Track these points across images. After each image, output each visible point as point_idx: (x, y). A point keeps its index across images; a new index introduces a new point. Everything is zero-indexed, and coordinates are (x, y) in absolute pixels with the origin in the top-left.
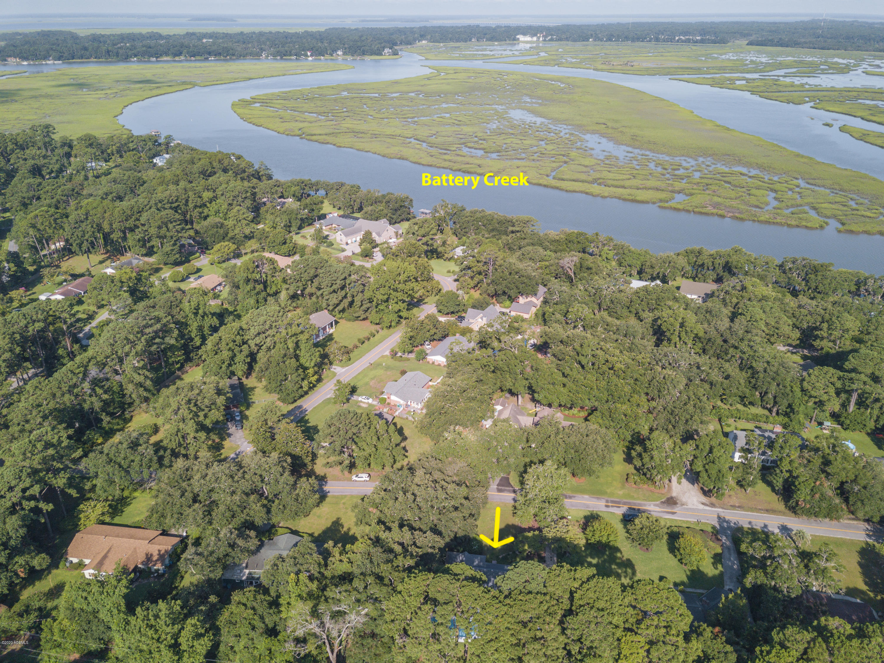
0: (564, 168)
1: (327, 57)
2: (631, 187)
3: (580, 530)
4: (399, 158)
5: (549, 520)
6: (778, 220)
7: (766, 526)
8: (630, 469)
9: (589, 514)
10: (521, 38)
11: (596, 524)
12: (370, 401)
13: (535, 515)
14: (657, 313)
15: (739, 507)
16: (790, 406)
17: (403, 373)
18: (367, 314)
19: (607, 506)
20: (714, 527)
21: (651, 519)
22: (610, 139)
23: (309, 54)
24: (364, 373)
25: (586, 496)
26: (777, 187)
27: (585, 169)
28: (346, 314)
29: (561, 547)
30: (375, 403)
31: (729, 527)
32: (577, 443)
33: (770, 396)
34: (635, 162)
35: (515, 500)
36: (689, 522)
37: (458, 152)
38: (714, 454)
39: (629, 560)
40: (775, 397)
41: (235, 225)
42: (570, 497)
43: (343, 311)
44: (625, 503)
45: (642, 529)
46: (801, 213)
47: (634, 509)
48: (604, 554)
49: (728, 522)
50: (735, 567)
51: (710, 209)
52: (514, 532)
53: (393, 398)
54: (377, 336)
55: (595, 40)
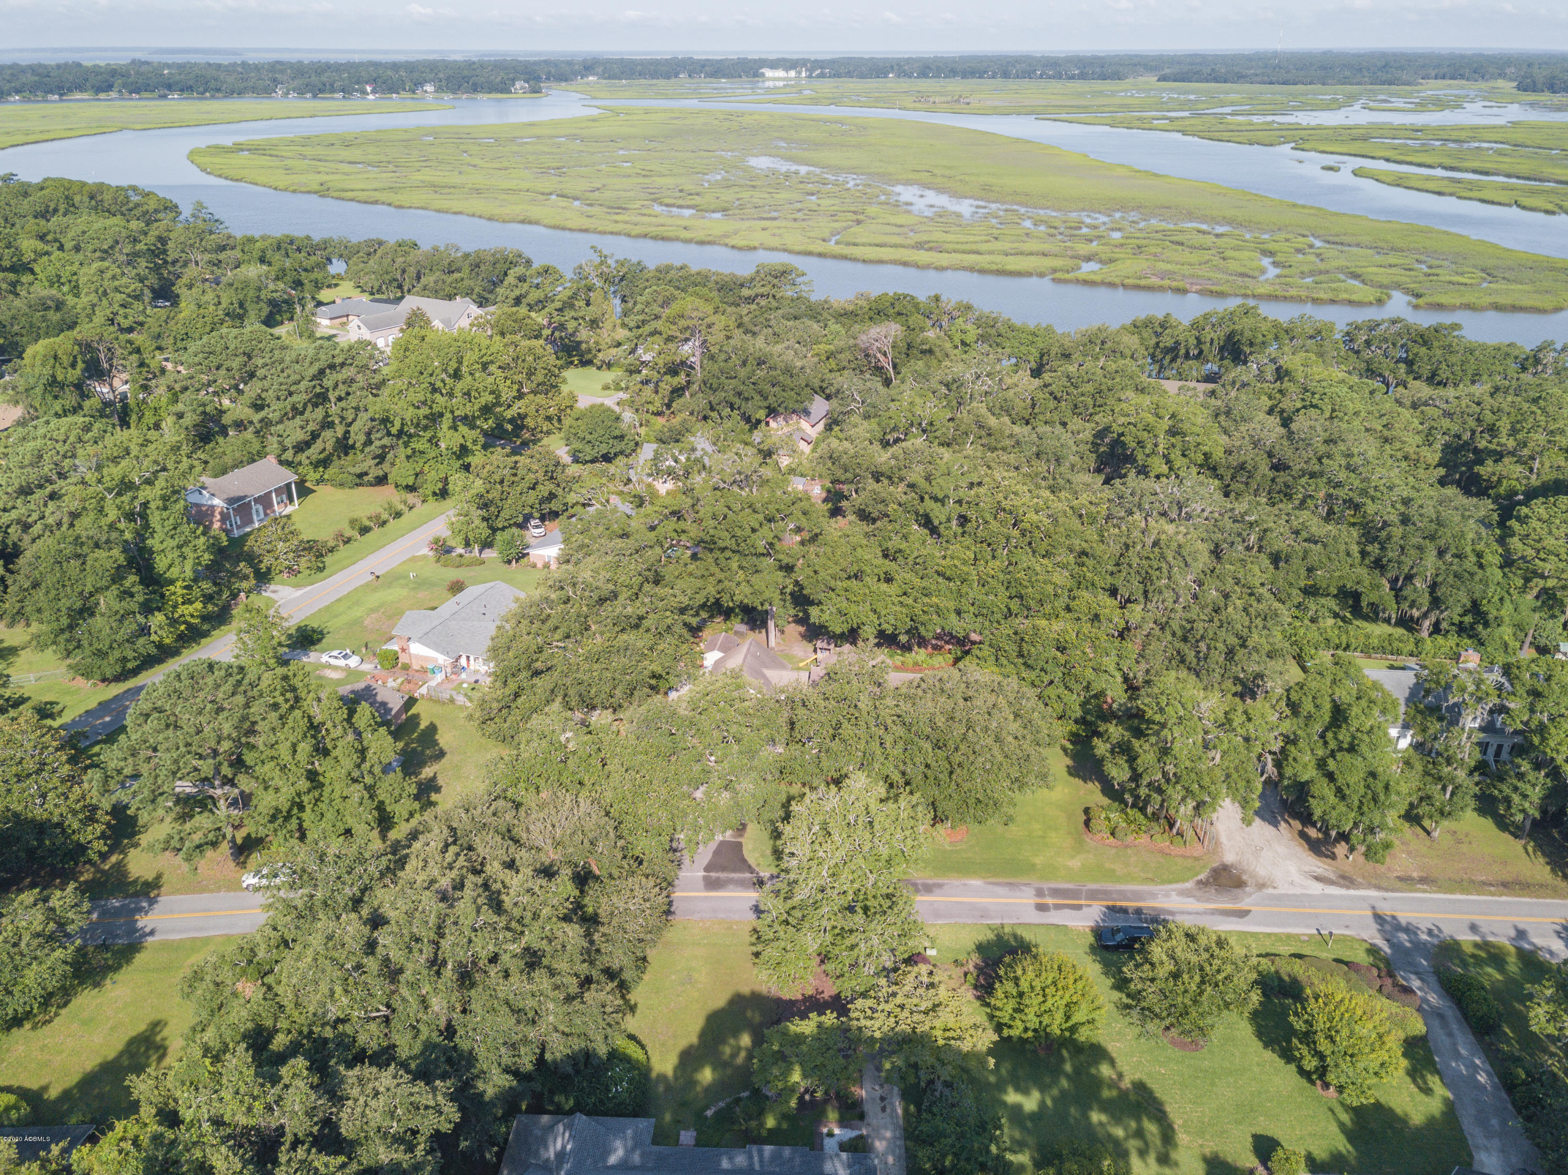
0: (856, 229)
1: (404, 94)
2: (991, 253)
3: (968, 994)
4: (522, 222)
5: (870, 969)
6: (1293, 292)
7: (1521, 934)
8: (1092, 793)
9: (991, 936)
10: (769, 73)
11: (1027, 974)
12: (354, 662)
13: (824, 958)
14: (1103, 419)
15: (1423, 880)
16: (1475, 608)
17: (457, 587)
18: (386, 466)
19: (1041, 908)
20: (1373, 950)
21: (1203, 940)
22: (940, 190)
23: (369, 89)
24: (353, 598)
25: (976, 882)
26: (1272, 246)
27: (897, 230)
28: (331, 471)
29: (915, 1066)
30: (367, 667)
31: (1419, 946)
32: (940, 721)
33: (1418, 583)
34: (994, 221)
35: (758, 910)
36: (1296, 937)
37: (644, 211)
38: (1355, 724)
39: (1140, 1086)
40: (1433, 587)
41: (94, 306)
42: (928, 889)
43: (324, 463)
44: (1093, 895)
45: (1176, 976)
46: (1332, 281)
47: (1124, 911)
48: (1057, 1071)
49: (1409, 930)
50: (1482, 1078)
51: (1155, 281)
52: (757, 1018)
53: (416, 648)
54: (407, 517)
55: (899, 76)
